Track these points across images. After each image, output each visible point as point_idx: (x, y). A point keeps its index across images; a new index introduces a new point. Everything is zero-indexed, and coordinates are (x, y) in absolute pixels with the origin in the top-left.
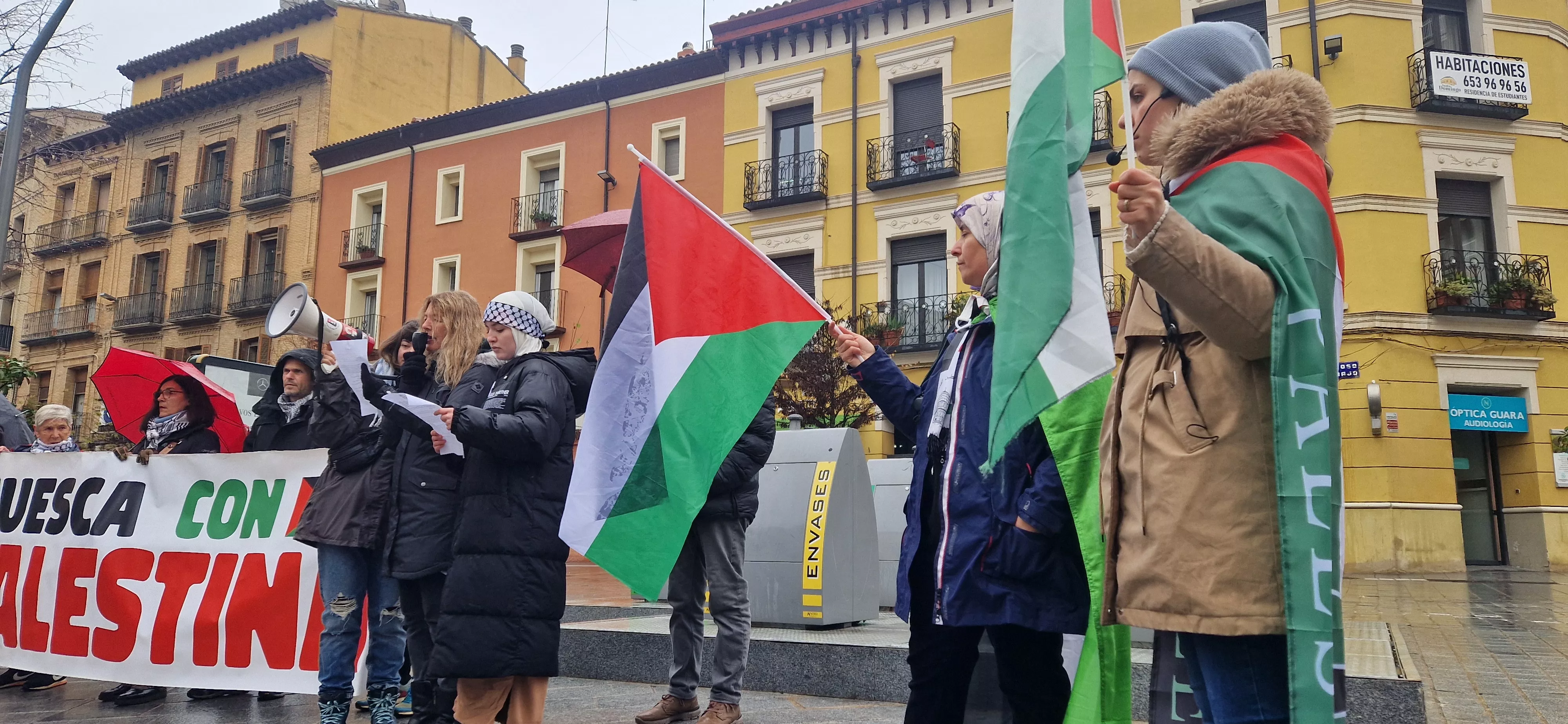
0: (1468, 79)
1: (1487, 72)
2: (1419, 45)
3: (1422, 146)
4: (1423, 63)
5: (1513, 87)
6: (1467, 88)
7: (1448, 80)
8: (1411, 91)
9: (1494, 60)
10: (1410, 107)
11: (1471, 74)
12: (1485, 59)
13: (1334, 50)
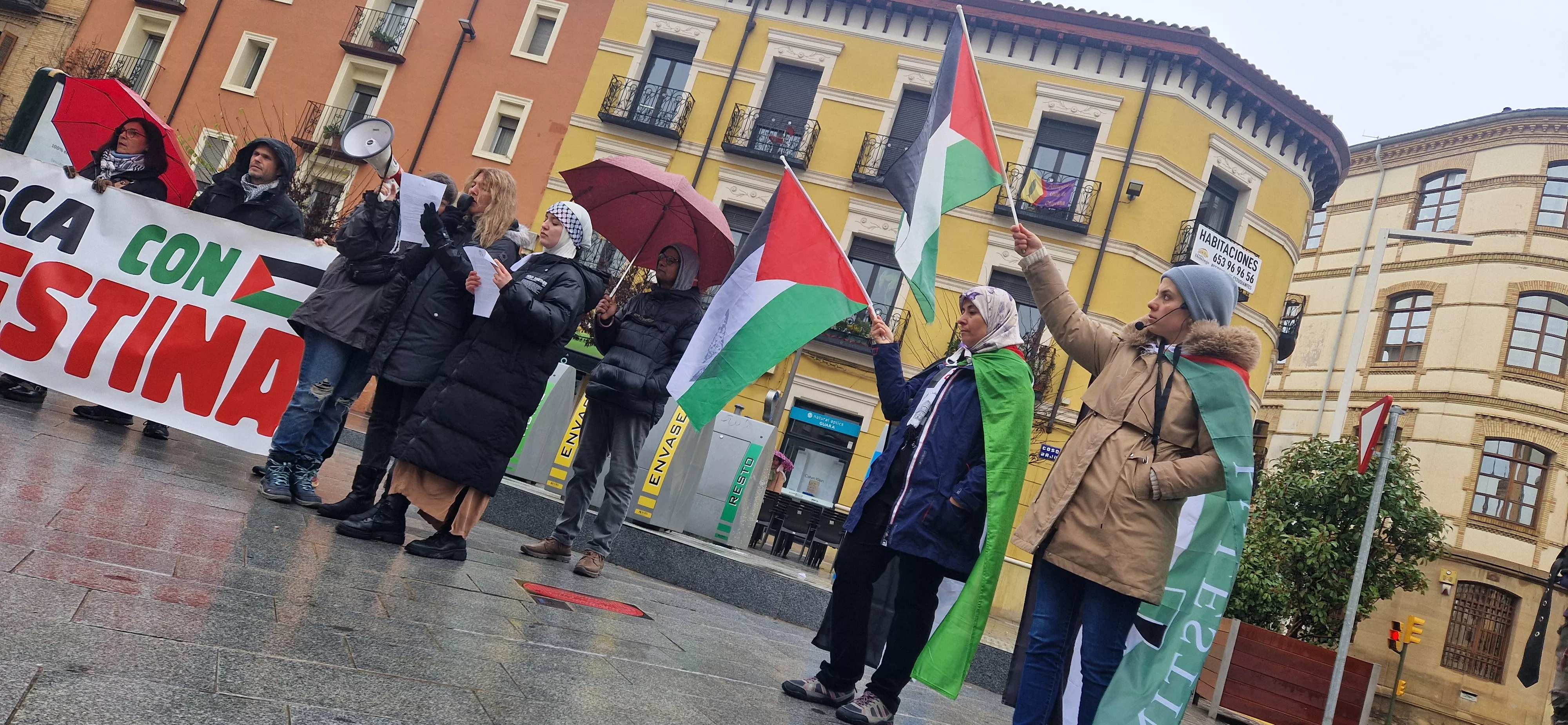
0: (1217, 256)
1: (1232, 257)
2: (1194, 215)
4: (1191, 231)
5: (1245, 276)
6: (1214, 263)
7: (1203, 251)
8: (1175, 249)
9: (1240, 249)
10: (1169, 262)
11: (1221, 253)
12: (1235, 246)
13: (1134, 193)
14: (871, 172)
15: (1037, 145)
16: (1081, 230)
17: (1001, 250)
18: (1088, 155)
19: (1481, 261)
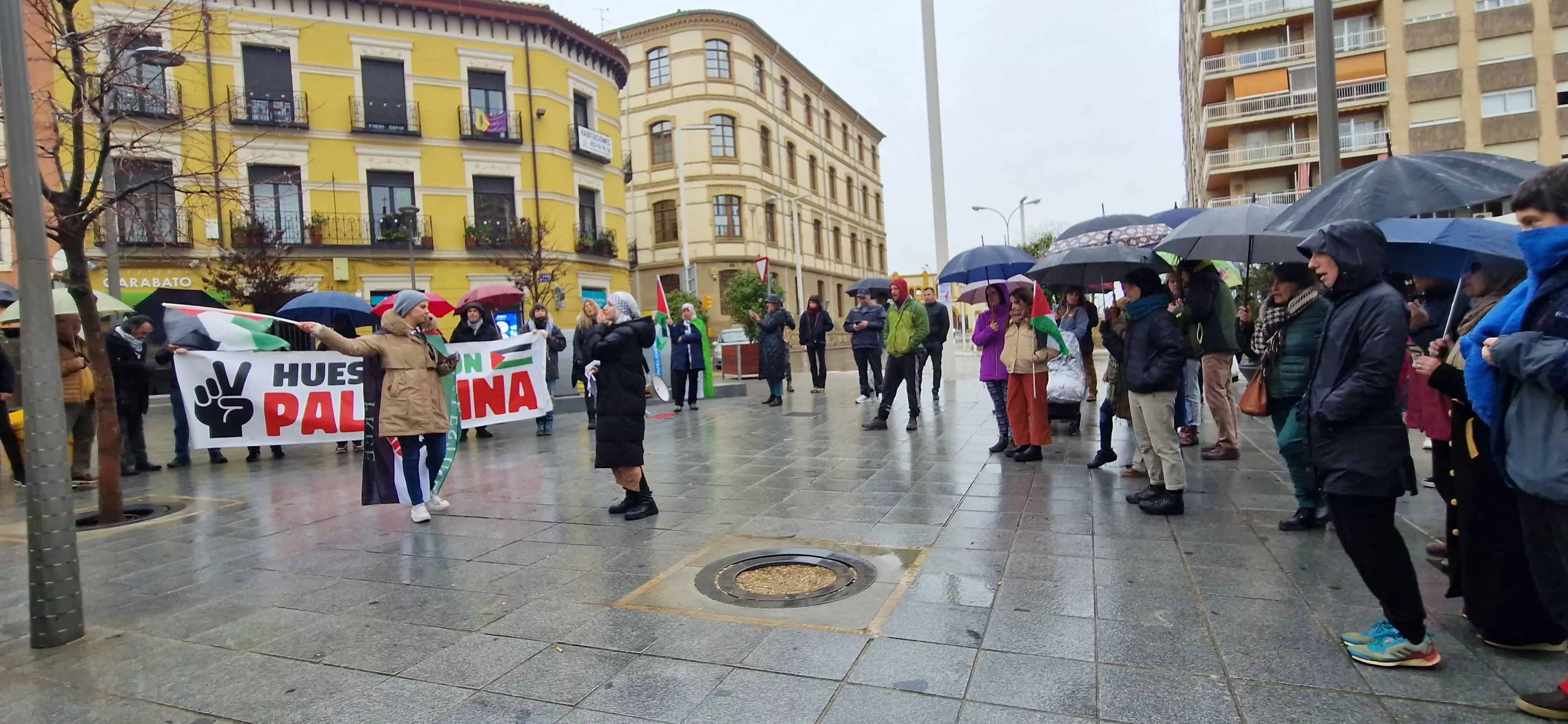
0: (592, 142)
1: (598, 141)
2: (573, 121)
3: (574, 171)
4: (575, 130)
6: (592, 147)
7: (583, 141)
8: (570, 143)
9: (600, 135)
10: (568, 150)
11: (593, 140)
12: (597, 134)
13: (540, 115)
14: (362, 125)
15: (470, 88)
16: (519, 142)
17: (474, 163)
18: (504, 93)
19: (688, 101)
